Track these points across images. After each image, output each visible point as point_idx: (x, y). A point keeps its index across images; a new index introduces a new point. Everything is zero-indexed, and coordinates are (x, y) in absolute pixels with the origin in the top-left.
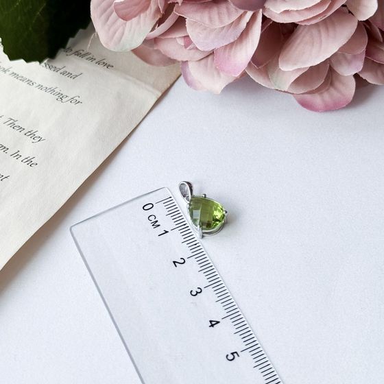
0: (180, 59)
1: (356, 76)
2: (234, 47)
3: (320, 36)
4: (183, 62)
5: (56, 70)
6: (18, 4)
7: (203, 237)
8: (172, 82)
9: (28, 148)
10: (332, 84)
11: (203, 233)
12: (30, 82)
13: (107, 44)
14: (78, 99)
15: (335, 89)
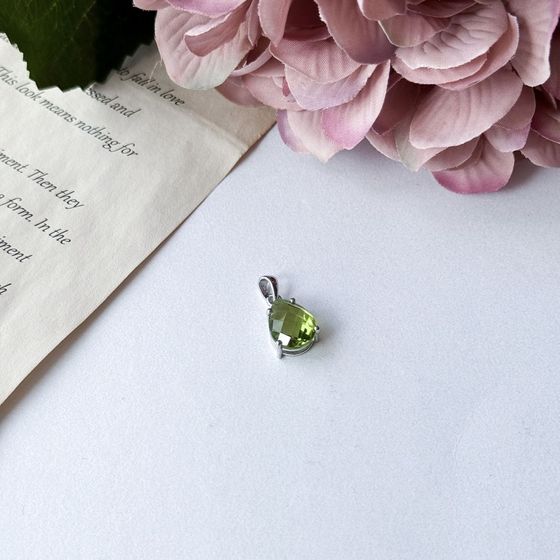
0: (276, 107)
1: (517, 154)
2: (348, 109)
3: (469, 101)
4: (279, 110)
5: (105, 100)
6: (55, 5)
7: (282, 356)
8: (264, 131)
9: (60, 216)
10: (483, 157)
11: (283, 352)
12: (68, 117)
13: (175, 77)
14: (133, 149)
15: (487, 164)
